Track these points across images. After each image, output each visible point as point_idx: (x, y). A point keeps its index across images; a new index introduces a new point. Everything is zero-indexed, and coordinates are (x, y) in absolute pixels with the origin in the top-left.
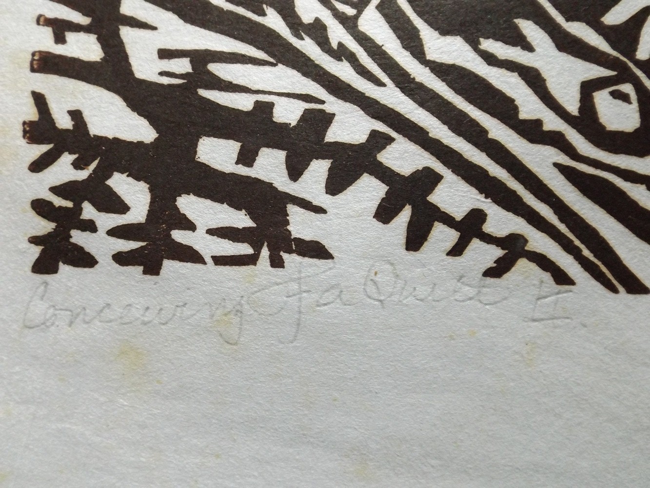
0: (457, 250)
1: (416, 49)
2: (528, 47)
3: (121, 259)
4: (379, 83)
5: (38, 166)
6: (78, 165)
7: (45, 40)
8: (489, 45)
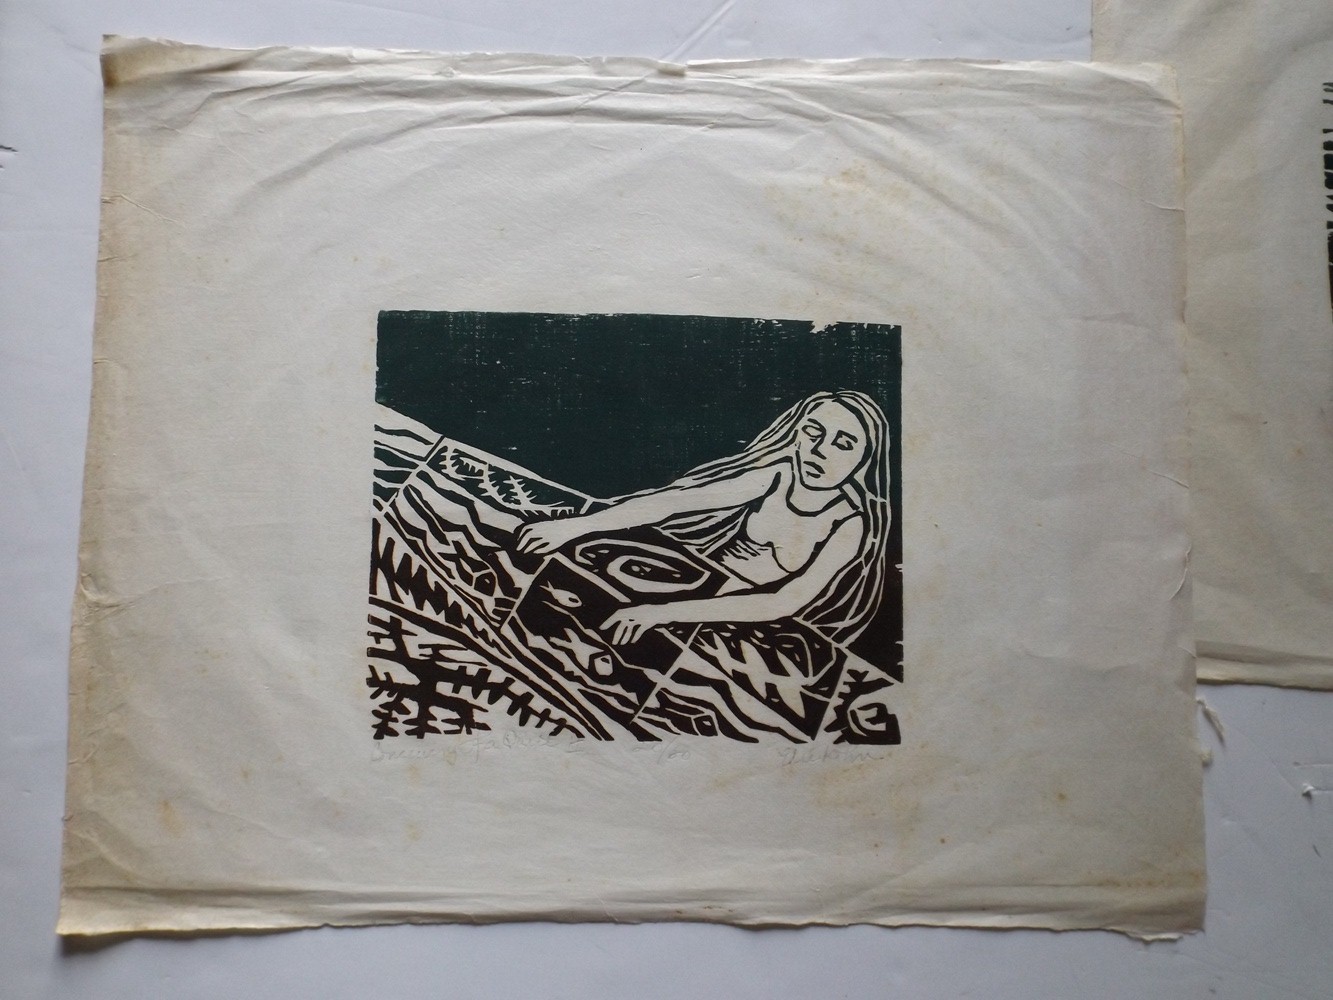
0: (539, 726)
1: (523, 640)
2: (569, 641)
3: (409, 733)
4: (509, 657)
5: (374, 696)
6: (389, 695)
7: (371, 642)
8: (554, 640)
